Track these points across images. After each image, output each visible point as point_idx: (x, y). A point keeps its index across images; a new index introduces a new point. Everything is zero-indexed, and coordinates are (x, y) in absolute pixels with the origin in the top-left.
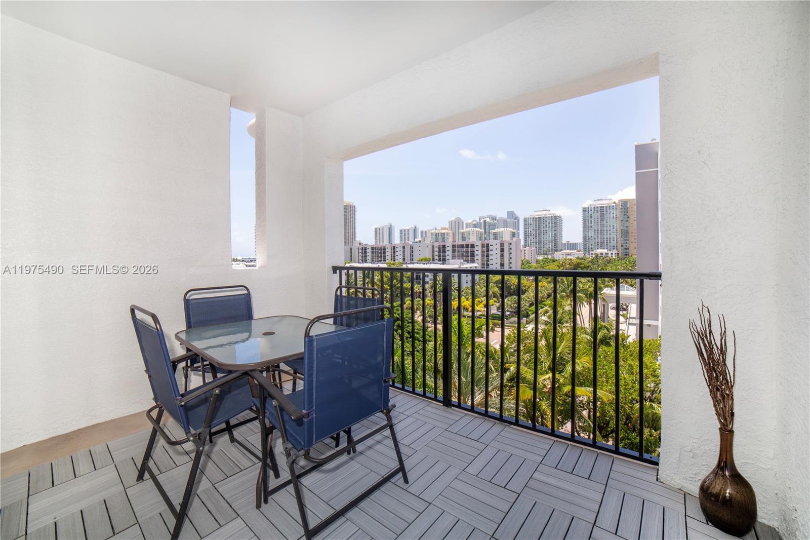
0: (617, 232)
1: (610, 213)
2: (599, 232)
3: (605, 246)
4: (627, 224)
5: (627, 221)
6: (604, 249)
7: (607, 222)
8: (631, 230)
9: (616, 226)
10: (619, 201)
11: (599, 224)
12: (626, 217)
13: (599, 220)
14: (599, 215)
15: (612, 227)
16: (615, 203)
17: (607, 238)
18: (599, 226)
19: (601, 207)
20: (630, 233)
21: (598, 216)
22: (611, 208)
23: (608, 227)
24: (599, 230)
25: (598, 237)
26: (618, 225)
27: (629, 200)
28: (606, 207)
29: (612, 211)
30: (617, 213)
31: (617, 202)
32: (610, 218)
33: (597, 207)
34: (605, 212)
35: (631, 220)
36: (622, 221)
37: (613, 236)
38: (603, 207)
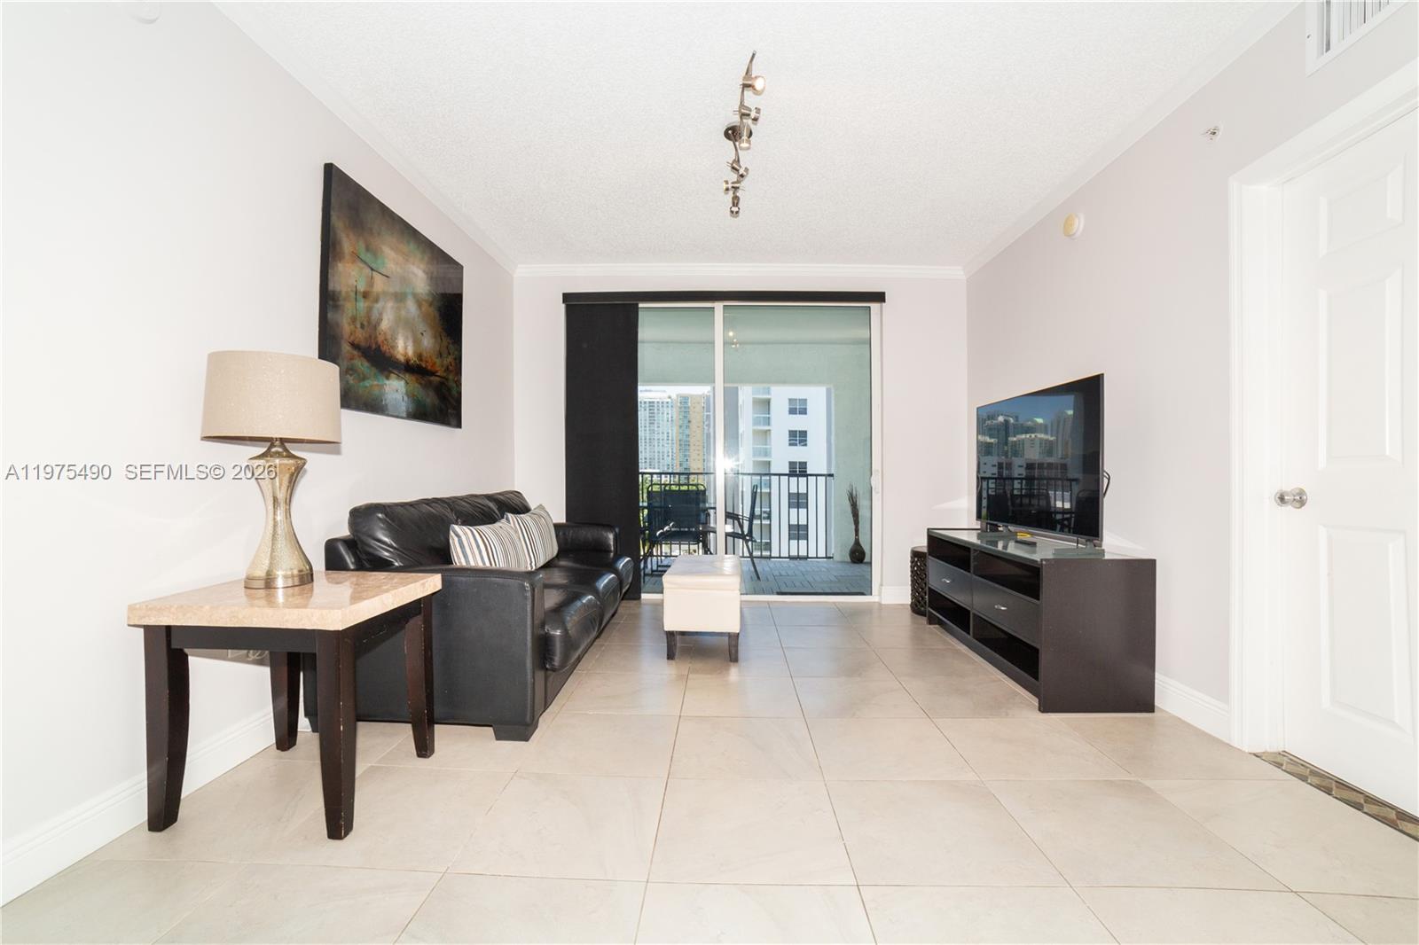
0: (673, 444)
1: (663, 413)
2: (648, 441)
3: (656, 465)
4: (687, 432)
5: (688, 427)
6: (654, 468)
7: (658, 427)
8: (692, 440)
9: (672, 434)
10: (677, 396)
11: (648, 429)
12: (686, 421)
13: (648, 422)
14: (648, 415)
15: (666, 435)
16: (670, 397)
17: (659, 452)
18: (648, 432)
19: (650, 402)
20: (691, 445)
21: (645, 416)
22: (665, 405)
23: (661, 435)
24: (648, 438)
25: (645, 449)
26: (674, 432)
27: (692, 396)
28: (658, 402)
29: (665, 409)
30: (674, 413)
31: (674, 396)
32: (663, 421)
33: (645, 403)
34: (656, 411)
35: (694, 425)
36: (681, 427)
37: (668, 448)
38: (653, 402)
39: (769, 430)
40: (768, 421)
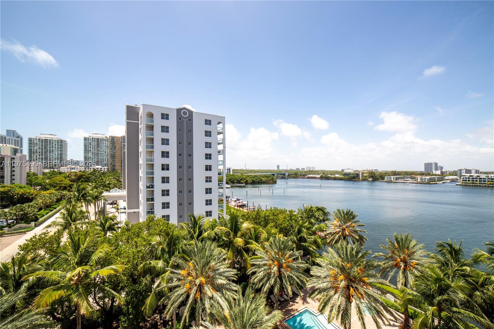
0: (107, 155)
1: (103, 143)
2: (96, 154)
3: (100, 164)
4: (114, 151)
5: (114, 149)
6: (99, 165)
7: (101, 149)
8: (117, 155)
10: (110, 136)
11: (96, 149)
12: (113, 147)
13: (96, 147)
14: (96, 144)
15: (104, 152)
16: (106, 137)
17: (101, 159)
18: (96, 151)
19: (97, 138)
20: (116, 156)
21: (95, 144)
22: (104, 140)
23: (102, 152)
24: (96, 153)
25: (95, 157)
26: (108, 151)
27: (116, 137)
28: (101, 139)
29: (104, 142)
30: (108, 143)
31: (108, 137)
32: (103, 146)
33: (95, 138)
34: (100, 142)
35: (117, 149)
36: (111, 149)
37: (105, 157)
38: (99, 139)
39: (153, 151)
40: (153, 147)
